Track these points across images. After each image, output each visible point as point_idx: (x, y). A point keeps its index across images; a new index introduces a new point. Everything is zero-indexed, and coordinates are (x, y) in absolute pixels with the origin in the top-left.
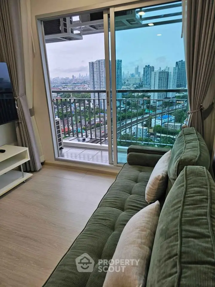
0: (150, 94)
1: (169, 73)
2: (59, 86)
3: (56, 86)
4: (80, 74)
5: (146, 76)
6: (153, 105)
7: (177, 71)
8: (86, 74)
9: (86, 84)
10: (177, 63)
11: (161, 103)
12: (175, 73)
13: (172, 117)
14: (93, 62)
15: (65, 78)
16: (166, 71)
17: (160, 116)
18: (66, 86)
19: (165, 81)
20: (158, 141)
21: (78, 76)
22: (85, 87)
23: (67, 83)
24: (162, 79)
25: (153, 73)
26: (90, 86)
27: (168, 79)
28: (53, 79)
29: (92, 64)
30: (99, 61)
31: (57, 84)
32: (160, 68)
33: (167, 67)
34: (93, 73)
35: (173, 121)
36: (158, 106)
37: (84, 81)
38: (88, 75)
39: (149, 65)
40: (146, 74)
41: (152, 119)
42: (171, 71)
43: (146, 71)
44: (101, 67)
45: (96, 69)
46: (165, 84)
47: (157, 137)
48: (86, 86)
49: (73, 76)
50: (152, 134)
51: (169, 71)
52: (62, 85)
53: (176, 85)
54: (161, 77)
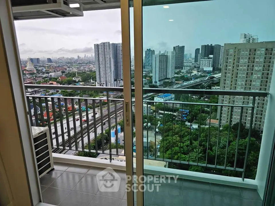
0: (152, 75)
1: (168, 57)
2: (64, 66)
3: (61, 65)
4: (85, 55)
5: (148, 58)
6: (155, 85)
7: (174, 54)
8: (92, 55)
9: (92, 64)
10: (174, 48)
11: (162, 82)
12: (173, 57)
13: (172, 96)
14: (98, 44)
15: (70, 58)
16: (165, 54)
17: (161, 95)
18: (71, 66)
19: (164, 63)
20: (161, 117)
21: (83, 57)
22: (90, 67)
23: (73, 63)
24: (162, 62)
25: (154, 56)
26: (95, 65)
27: (167, 61)
28: (58, 58)
29: (97, 46)
30: (104, 43)
31: (62, 64)
32: (160, 52)
33: (166, 51)
34: (98, 55)
35: (173, 99)
36: (160, 86)
37: (90, 61)
38: (93, 56)
39: (150, 49)
40: (147, 57)
41: (155, 98)
42: (170, 55)
43: (147, 54)
44: (106, 49)
45: (101, 51)
46: (165, 66)
47: (159, 114)
48: (92, 66)
49: (78, 56)
50: (154, 111)
51: (168, 55)
52: (67, 64)
53: (174, 67)
54: (161, 59)
